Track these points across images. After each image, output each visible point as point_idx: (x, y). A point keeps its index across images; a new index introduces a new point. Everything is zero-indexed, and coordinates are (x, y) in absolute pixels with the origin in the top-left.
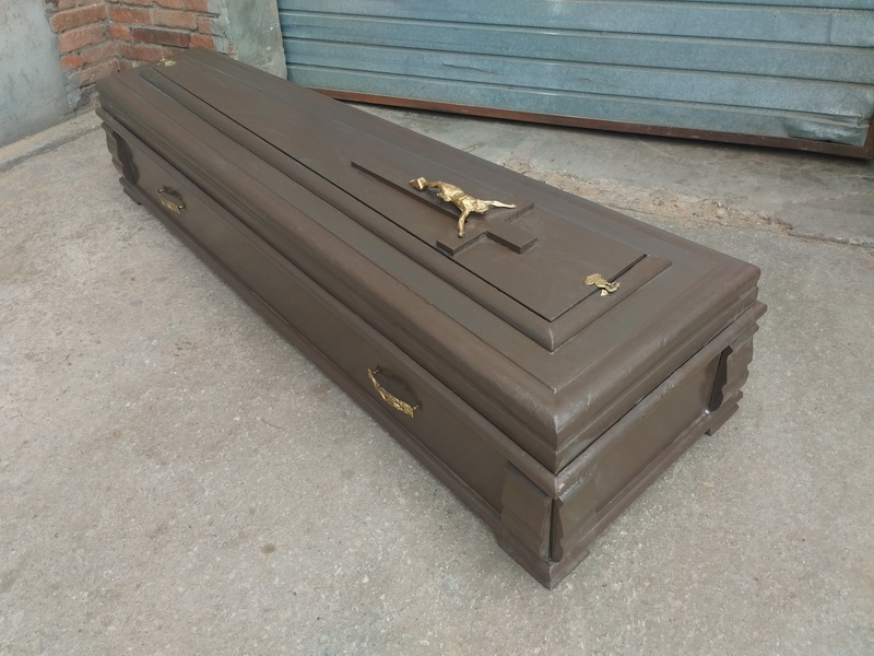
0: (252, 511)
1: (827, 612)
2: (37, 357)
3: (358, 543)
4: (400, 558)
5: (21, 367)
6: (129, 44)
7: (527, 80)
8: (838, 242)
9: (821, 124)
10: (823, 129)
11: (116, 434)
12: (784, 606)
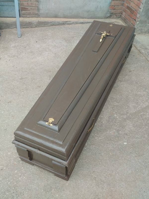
2: (56, 54)
5: (53, 54)
6: (125, 8)
12: (92, 179)
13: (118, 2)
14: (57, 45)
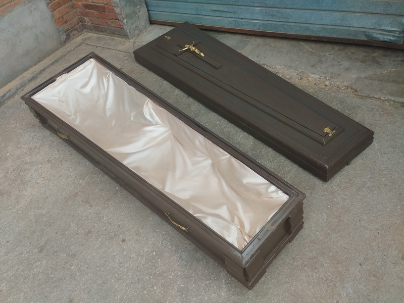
0: (119, 226)
1: (317, 273)
2: (51, 162)
3: (153, 240)
4: (167, 246)
5: (46, 166)
6: (82, 10)
7: (248, 16)
8: (376, 98)
9: (382, 34)
10: (383, 36)
11: (76, 194)
12: (301, 270)
13: (63, 7)
14: (33, 147)
